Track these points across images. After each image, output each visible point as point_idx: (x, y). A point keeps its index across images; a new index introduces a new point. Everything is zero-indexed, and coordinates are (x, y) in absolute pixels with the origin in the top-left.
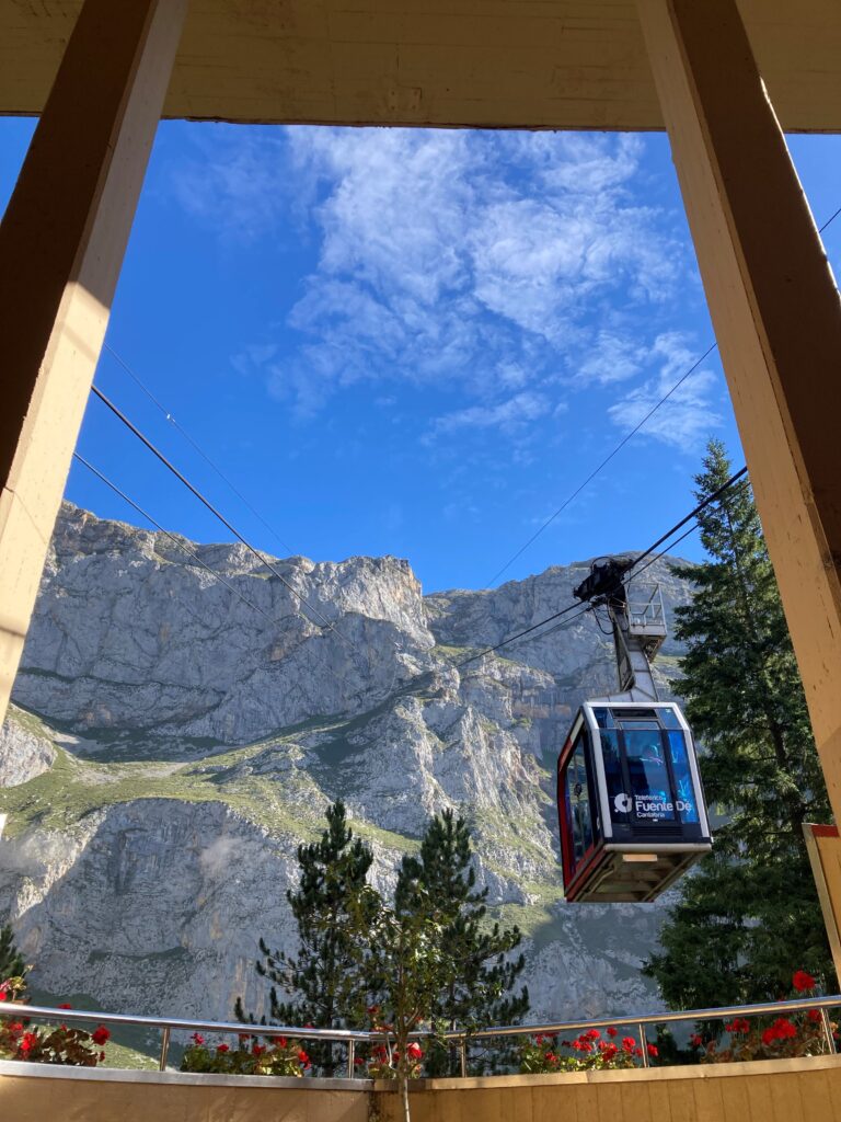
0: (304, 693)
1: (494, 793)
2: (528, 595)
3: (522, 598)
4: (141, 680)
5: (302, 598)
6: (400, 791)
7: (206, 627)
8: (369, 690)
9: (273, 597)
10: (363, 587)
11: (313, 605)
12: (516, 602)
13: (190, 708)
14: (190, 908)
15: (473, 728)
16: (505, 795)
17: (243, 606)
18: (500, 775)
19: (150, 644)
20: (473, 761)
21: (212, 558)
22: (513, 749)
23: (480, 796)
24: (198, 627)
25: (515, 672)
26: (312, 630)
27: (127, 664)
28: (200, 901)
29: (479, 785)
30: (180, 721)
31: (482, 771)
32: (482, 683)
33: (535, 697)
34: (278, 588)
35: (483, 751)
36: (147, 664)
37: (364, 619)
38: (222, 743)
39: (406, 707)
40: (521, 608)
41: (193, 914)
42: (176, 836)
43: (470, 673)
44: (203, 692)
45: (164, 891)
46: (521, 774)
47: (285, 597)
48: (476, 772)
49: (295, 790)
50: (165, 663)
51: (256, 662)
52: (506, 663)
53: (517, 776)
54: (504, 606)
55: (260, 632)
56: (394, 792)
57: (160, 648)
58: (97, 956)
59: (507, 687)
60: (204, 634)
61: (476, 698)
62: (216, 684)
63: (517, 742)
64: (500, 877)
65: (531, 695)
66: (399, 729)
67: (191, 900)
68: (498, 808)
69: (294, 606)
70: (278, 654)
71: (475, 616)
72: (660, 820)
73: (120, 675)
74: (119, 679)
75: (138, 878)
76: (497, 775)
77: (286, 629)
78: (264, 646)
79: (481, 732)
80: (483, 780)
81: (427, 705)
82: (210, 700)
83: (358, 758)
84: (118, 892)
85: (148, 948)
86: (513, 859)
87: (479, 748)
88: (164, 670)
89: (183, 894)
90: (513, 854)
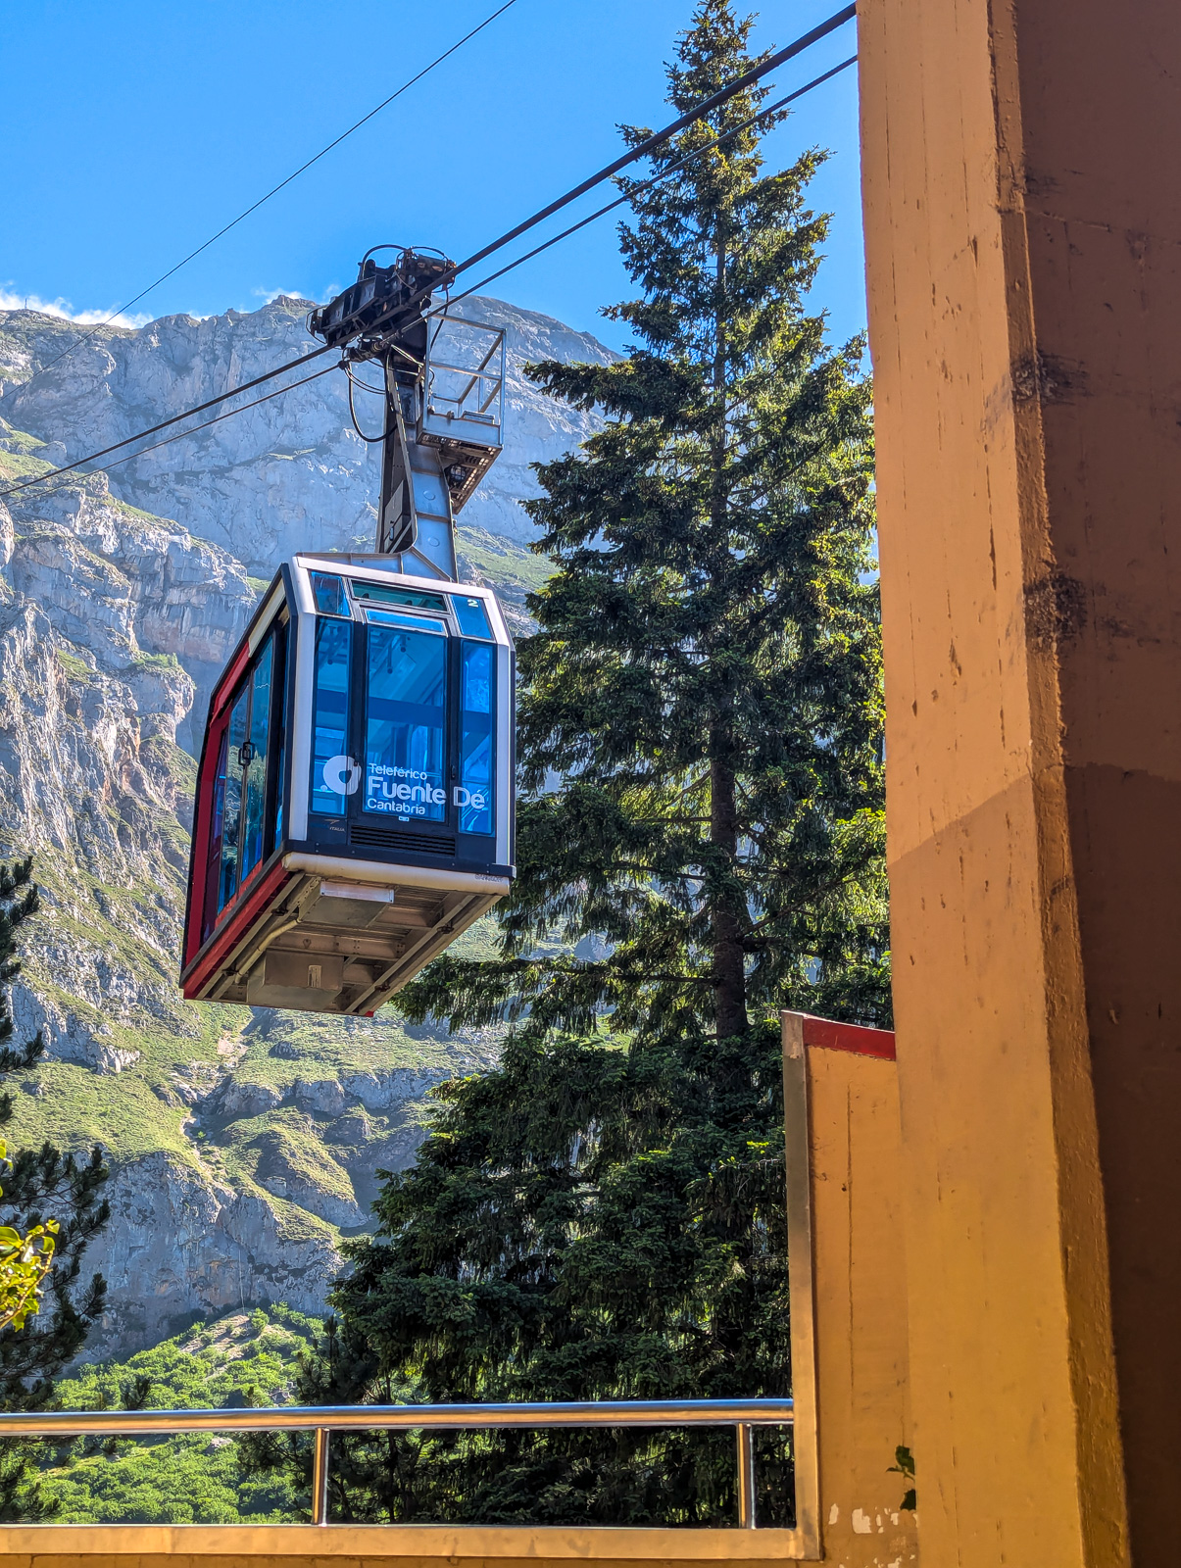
1: (62, 819)
2: (215, 360)
12: (182, 369)
15: (31, 663)
16: (88, 825)
18: (83, 778)
20: (23, 736)
22: (125, 723)
23: (30, 821)
25: (157, 536)
29: (29, 795)
31: (42, 764)
33: (195, 609)
35: (50, 717)
43: (42, 529)
46: (136, 782)
48: (26, 765)
52: (136, 517)
53: (126, 786)
59: (130, 576)
61: (48, 591)
63: (136, 707)
64: (52, 1006)
65: (188, 604)
68: (68, 852)
71: (71, 388)
72: (415, 820)
76: (75, 775)
79: (51, 674)
80: (39, 785)
87: (41, 711)
90: (88, 958)
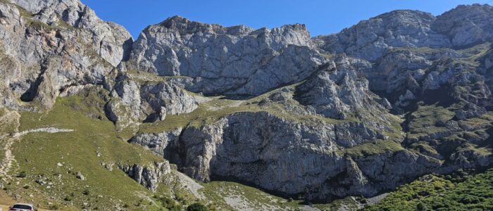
0: (276, 76)
1: (361, 103)
3: (351, 34)
4: (218, 76)
5: (270, 42)
6: (327, 104)
7: (236, 56)
8: (301, 72)
9: (259, 43)
10: (291, 35)
11: (274, 44)
12: (349, 36)
13: (236, 84)
14: (261, 147)
15: (349, 81)
16: (365, 104)
17: (249, 47)
19: (218, 64)
20: (352, 92)
21: (233, 31)
23: (357, 104)
24: (234, 56)
25: (355, 61)
26: (276, 53)
27: (212, 72)
28: (264, 144)
29: (356, 100)
30: (234, 89)
31: (356, 95)
32: (344, 65)
34: (260, 40)
35: (355, 88)
36: (218, 71)
37: (296, 47)
38: (250, 95)
39: (322, 74)
40: (351, 38)
41: (262, 149)
42: (251, 124)
43: (338, 63)
44: (240, 79)
45: (250, 142)
47: (263, 42)
48: (354, 96)
49: (289, 106)
50: (224, 70)
51: (257, 66)
52: (351, 58)
54: (344, 38)
55: (256, 56)
56: (325, 104)
57: (222, 65)
58: (233, 164)
60: (236, 58)
62: (245, 75)
64: (373, 131)
65: (362, 69)
66: (322, 83)
67: (260, 144)
68: (364, 108)
69: (267, 45)
70: (264, 63)
71: (332, 43)
73: (211, 75)
74: (210, 77)
75: (241, 138)
76: (361, 96)
77: (266, 54)
78: (259, 61)
79: (353, 82)
80: (356, 98)
81: (330, 74)
82: (243, 81)
83: (307, 94)
84: (235, 143)
85: (249, 160)
86: (376, 125)
87: (353, 87)
88: (225, 72)
89: (257, 143)
90: (375, 123)
